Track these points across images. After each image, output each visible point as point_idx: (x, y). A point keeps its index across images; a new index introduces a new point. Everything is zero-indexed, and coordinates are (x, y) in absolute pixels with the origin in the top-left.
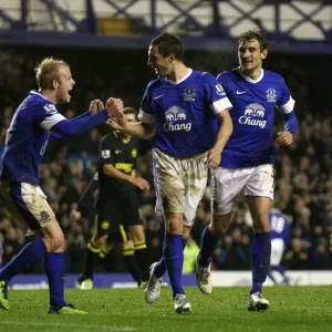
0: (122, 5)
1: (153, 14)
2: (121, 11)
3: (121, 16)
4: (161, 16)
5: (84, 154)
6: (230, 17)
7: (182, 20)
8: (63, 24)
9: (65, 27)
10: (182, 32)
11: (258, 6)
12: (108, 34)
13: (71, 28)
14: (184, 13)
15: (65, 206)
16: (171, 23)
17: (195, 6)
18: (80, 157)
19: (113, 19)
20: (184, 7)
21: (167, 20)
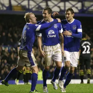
0: (20, 2)
1: (29, 5)
2: (19, 4)
3: (19, 5)
4: (31, 5)
5: (9, 45)
6: (51, 6)
7: (37, 6)
8: (2, 7)
9: (3, 8)
10: (37, 10)
11: (59, 2)
12: (15, 10)
13: (5, 9)
14: (38, 4)
15: (3, 61)
16: (34, 7)
17: (41, 2)
18: (7, 46)
19: (17, 6)
20: (38, 3)
21: (33, 6)
